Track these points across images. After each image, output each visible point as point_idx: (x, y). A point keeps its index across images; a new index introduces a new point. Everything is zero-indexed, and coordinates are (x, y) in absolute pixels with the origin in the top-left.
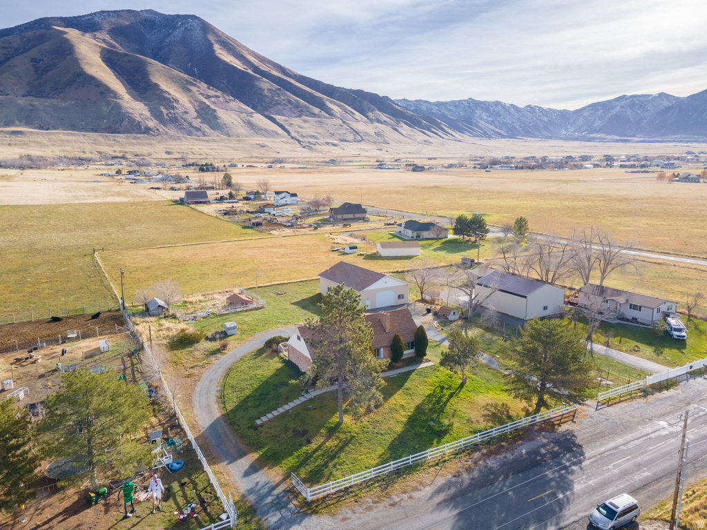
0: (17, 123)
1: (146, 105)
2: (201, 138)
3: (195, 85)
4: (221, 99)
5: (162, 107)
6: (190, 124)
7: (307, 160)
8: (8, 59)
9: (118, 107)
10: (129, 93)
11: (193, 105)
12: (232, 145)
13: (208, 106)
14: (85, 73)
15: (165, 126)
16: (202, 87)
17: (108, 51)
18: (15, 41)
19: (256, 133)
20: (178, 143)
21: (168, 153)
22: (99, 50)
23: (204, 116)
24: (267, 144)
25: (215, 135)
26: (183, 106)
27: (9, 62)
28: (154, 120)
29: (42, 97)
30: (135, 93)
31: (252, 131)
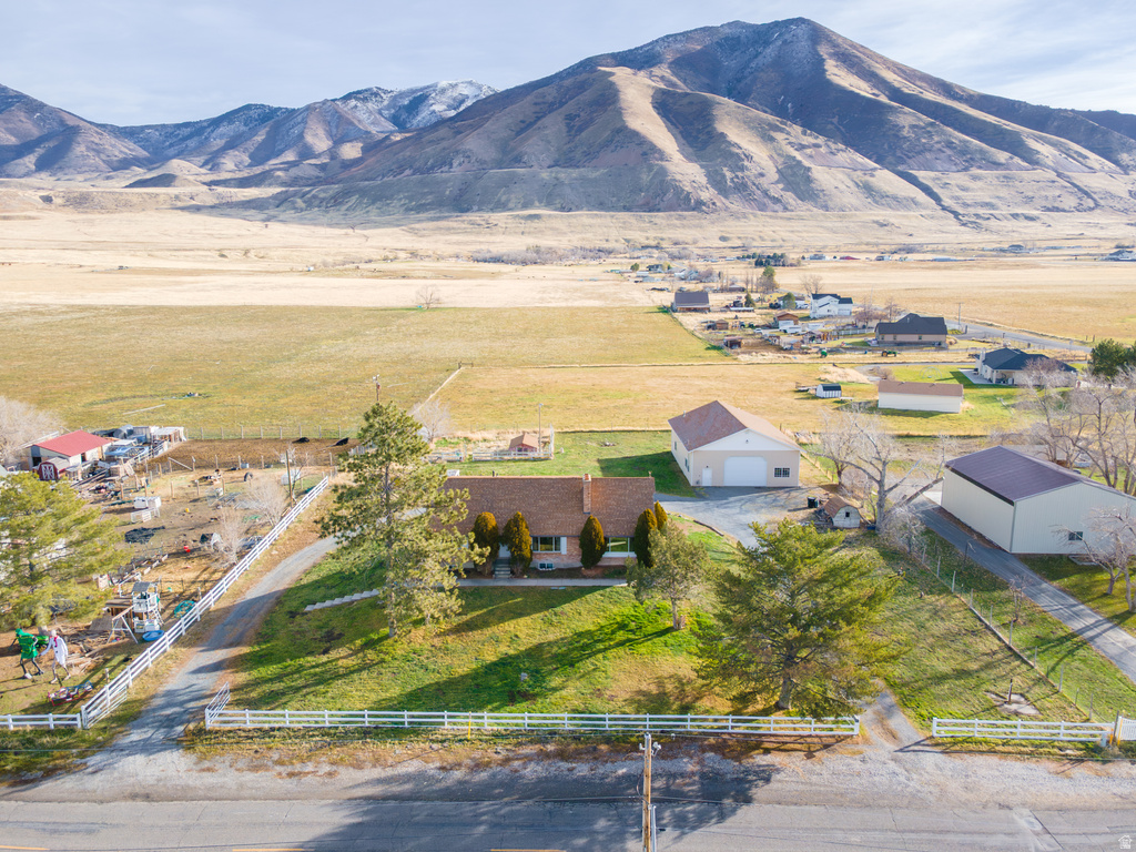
0: (537, 204)
1: (702, 167)
2: (780, 214)
3: (782, 130)
4: (823, 150)
5: (725, 169)
6: (765, 193)
7: (963, 246)
8: (539, 118)
9: (663, 172)
10: (681, 151)
11: (775, 162)
12: (830, 225)
13: (800, 162)
14: (627, 127)
15: (726, 197)
16: (793, 133)
17: (663, 92)
18: (551, 93)
19: (877, 202)
20: (742, 222)
21: (723, 239)
22: (651, 92)
23: (790, 179)
24: (892, 220)
25: (804, 208)
26: (758, 164)
27: (539, 123)
28: (711, 189)
29: (571, 166)
30: (691, 150)
31: (869, 200)
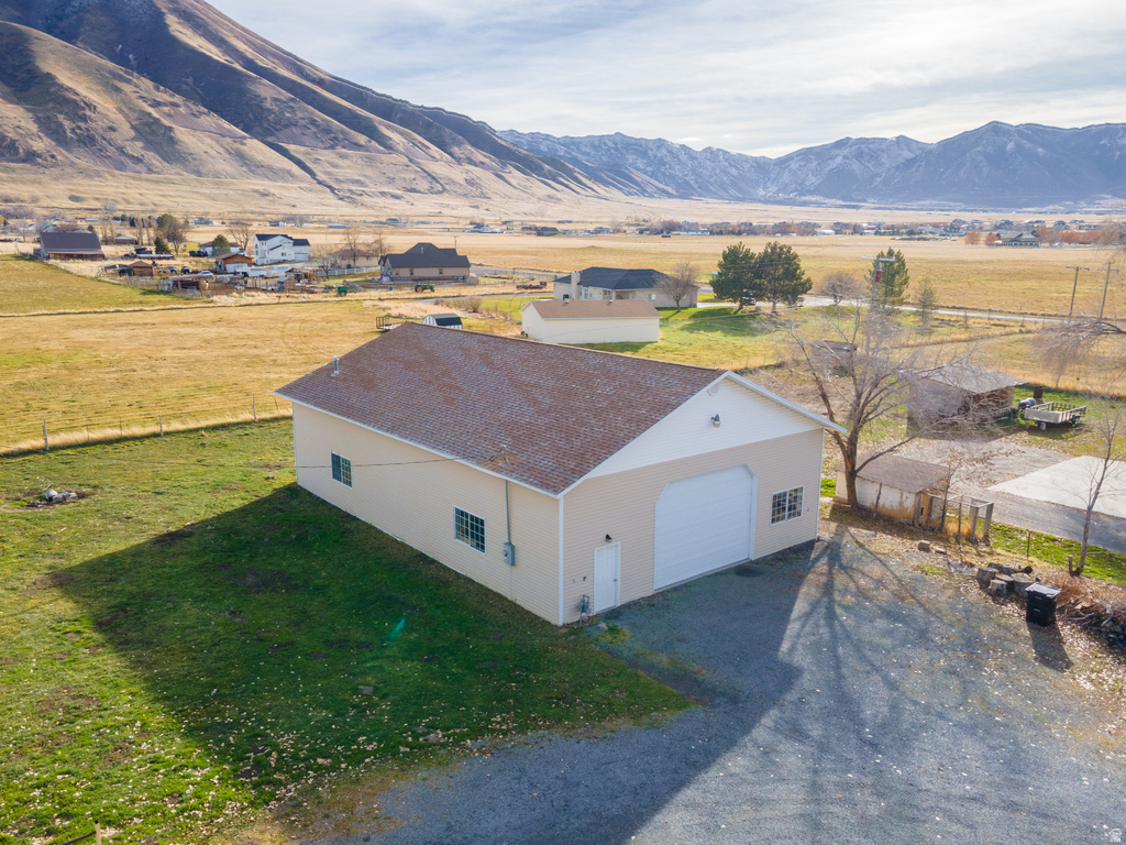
1: (29, 110)
2: (145, 175)
3: (129, 82)
4: (183, 110)
5: (61, 117)
6: (121, 150)
11: (126, 116)
12: (207, 191)
13: (157, 120)
15: (69, 151)
16: (143, 87)
19: (253, 172)
20: (96, 181)
21: (74, 198)
23: (150, 137)
24: (272, 190)
25: (171, 171)
26: (106, 116)
28: (45, 139)
31: (244, 169)
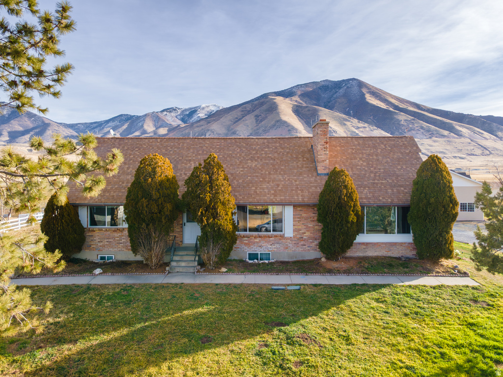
4: (367, 129)
8: (243, 117)
10: (305, 129)
11: (347, 134)
13: (357, 134)
14: (281, 120)
16: (354, 122)
17: (297, 106)
18: (249, 107)
22: (292, 106)
26: (340, 135)
27: (244, 119)
